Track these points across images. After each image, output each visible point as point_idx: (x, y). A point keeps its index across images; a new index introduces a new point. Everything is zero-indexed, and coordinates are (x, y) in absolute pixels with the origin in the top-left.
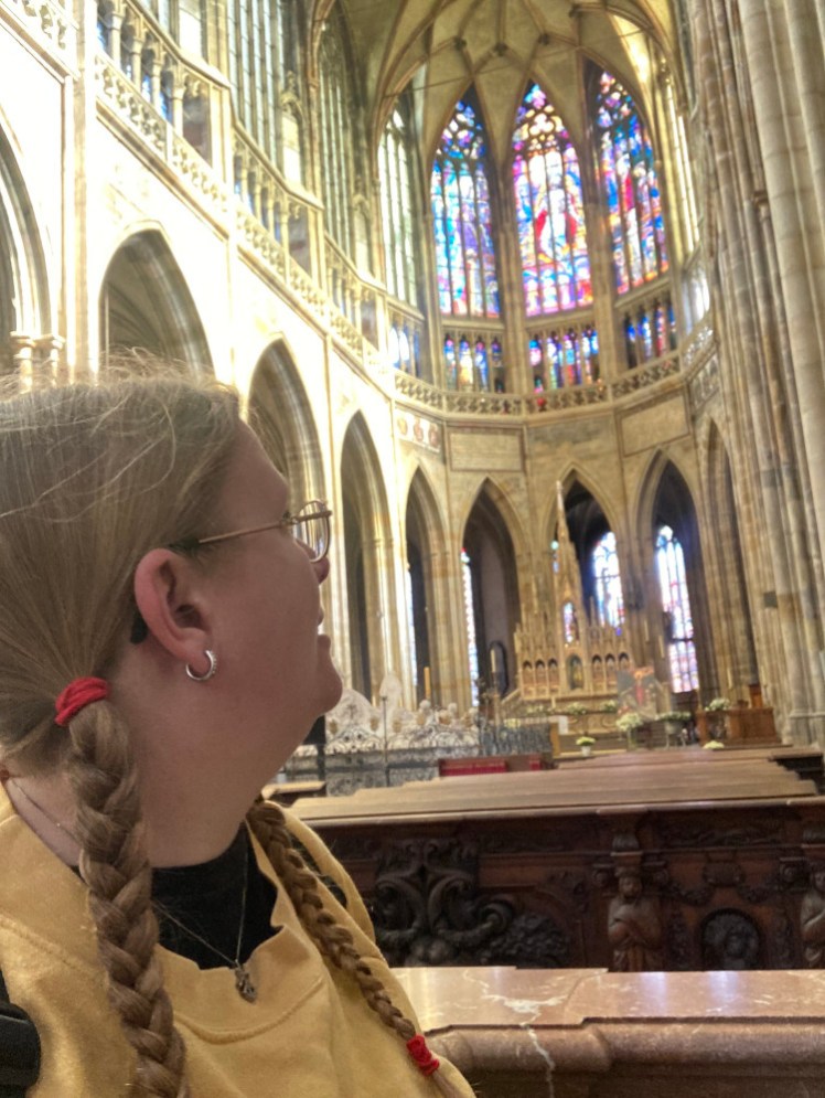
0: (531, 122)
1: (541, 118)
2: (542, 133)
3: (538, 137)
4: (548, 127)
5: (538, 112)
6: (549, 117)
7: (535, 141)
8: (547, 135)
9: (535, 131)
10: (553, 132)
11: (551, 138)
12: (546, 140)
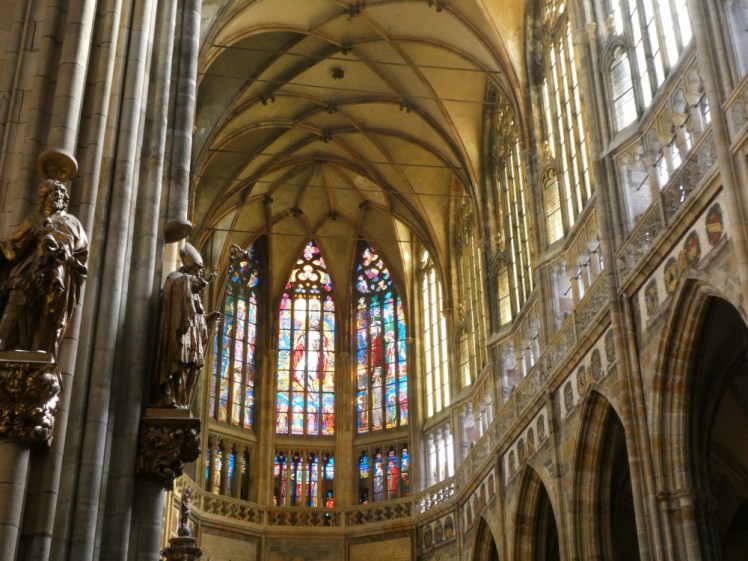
0: (301, 269)
1: (308, 268)
2: (308, 280)
3: (304, 283)
4: (314, 278)
5: (307, 262)
6: (316, 269)
7: (301, 286)
8: (312, 283)
9: (302, 277)
10: (317, 282)
11: (315, 287)
12: (310, 288)
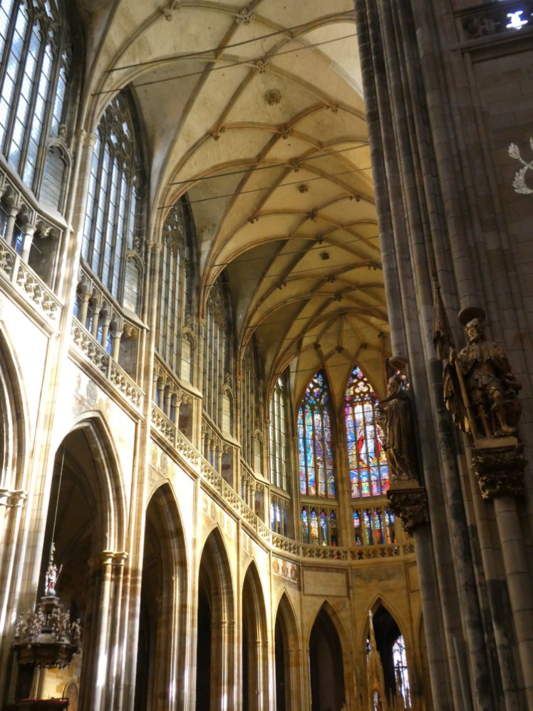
0: (356, 385)
1: (361, 384)
2: (362, 392)
3: (359, 394)
4: (365, 389)
5: (360, 380)
6: (365, 385)
7: (358, 397)
8: (365, 393)
9: (357, 391)
10: (368, 392)
11: (367, 395)
12: (364, 397)
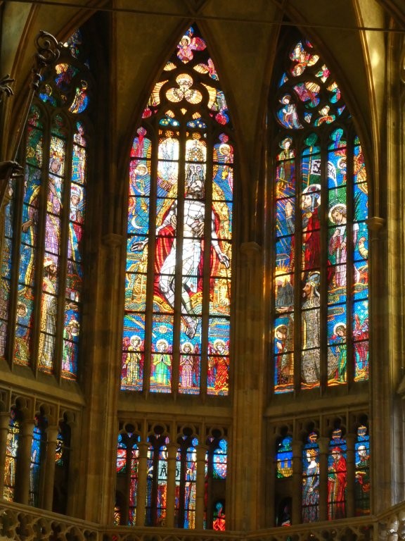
0: (170, 81)
1: (184, 79)
2: (184, 103)
3: (176, 107)
5: (182, 68)
6: (198, 82)
7: (170, 113)
8: (192, 108)
10: (202, 107)
12: (188, 117)
